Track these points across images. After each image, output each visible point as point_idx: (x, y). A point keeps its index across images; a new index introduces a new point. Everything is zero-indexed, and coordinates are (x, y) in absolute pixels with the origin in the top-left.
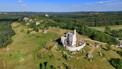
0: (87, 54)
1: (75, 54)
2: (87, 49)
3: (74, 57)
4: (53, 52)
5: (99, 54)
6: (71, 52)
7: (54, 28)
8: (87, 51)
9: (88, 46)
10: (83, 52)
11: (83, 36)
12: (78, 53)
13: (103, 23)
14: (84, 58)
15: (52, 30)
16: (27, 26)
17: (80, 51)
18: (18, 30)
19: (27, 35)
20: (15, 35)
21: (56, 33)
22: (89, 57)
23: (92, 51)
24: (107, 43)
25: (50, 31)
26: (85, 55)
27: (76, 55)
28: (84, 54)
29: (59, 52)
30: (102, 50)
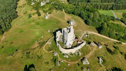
0: (84, 58)
1: (67, 57)
2: (86, 51)
3: (66, 61)
4: (44, 51)
5: (98, 60)
6: (64, 54)
7: (58, 12)
8: (84, 55)
9: (88, 47)
10: (78, 54)
11: (89, 26)
12: (71, 56)
13: (123, 6)
14: (77, 65)
15: (55, 15)
16: (32, 6)
17: (74, 54)
18: (22, 11)
19: (28, 19)
20: (17, 18)
21: (59, 19)
22: (84, 64)
23: (91, 54)
24: (118, 40)
25: (52, 16)
26: (80, 60)
27: (68, 59)
28: (80, 57)
29: (50, 53)
30: (106, 53)
